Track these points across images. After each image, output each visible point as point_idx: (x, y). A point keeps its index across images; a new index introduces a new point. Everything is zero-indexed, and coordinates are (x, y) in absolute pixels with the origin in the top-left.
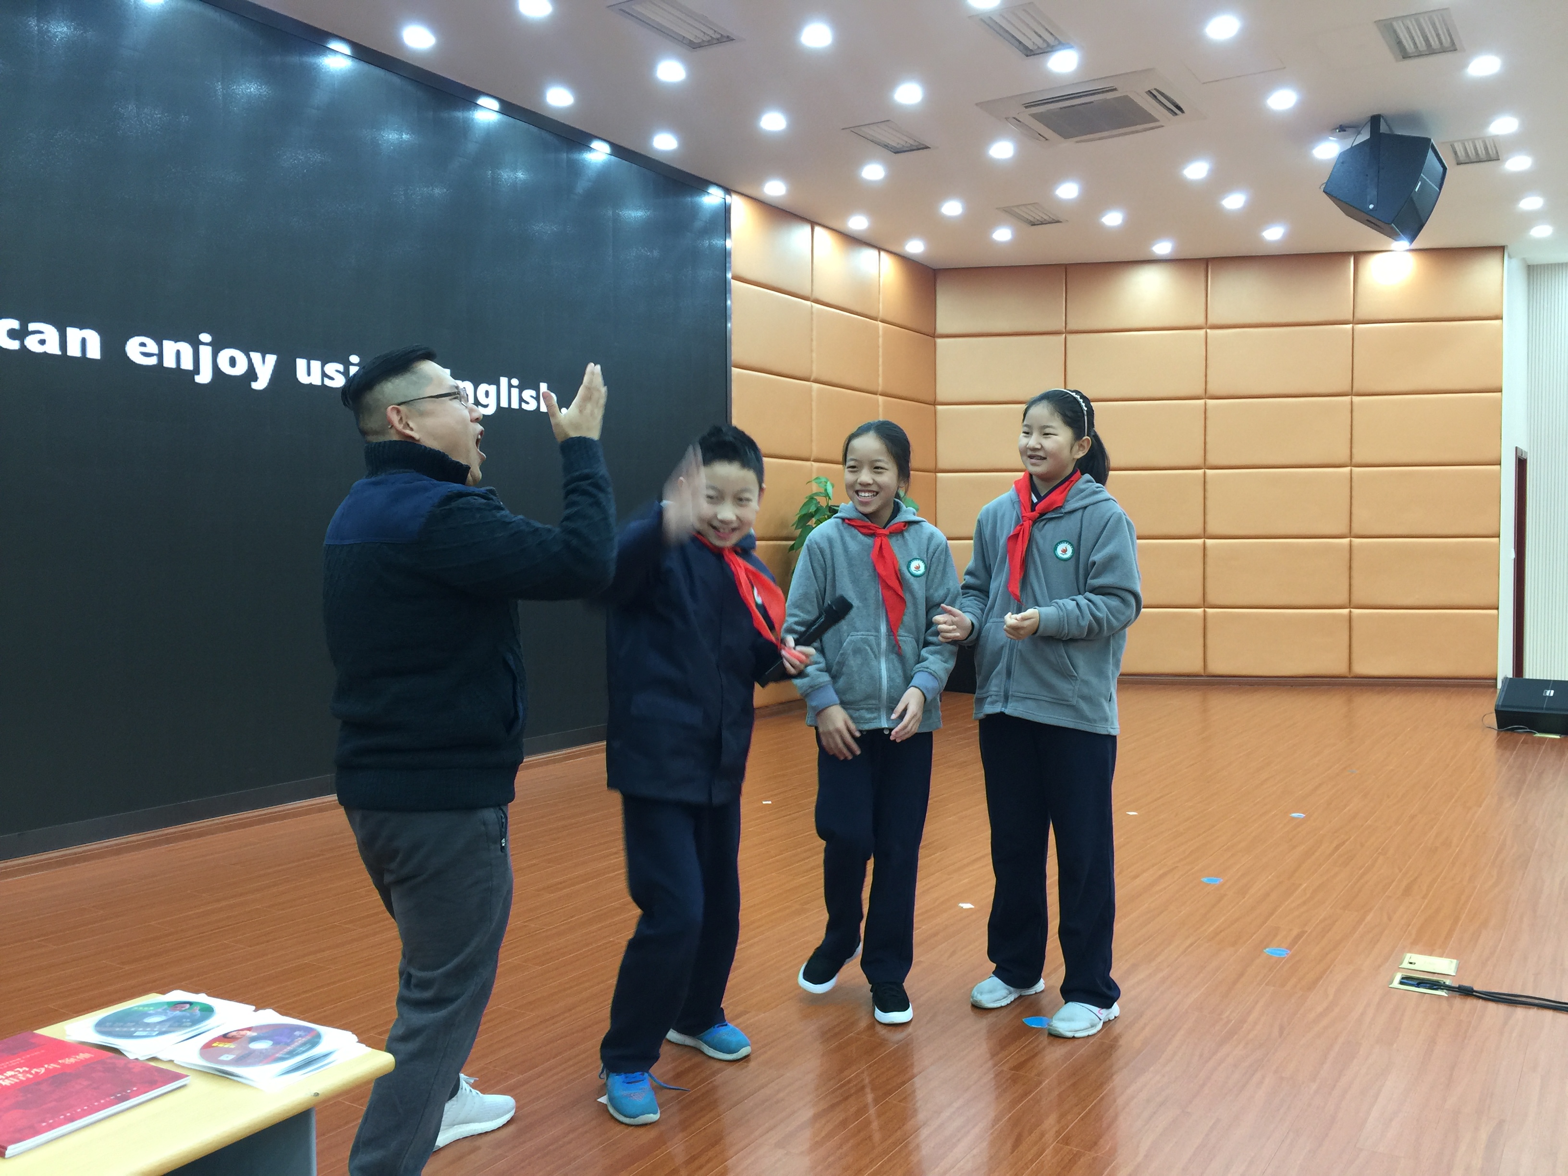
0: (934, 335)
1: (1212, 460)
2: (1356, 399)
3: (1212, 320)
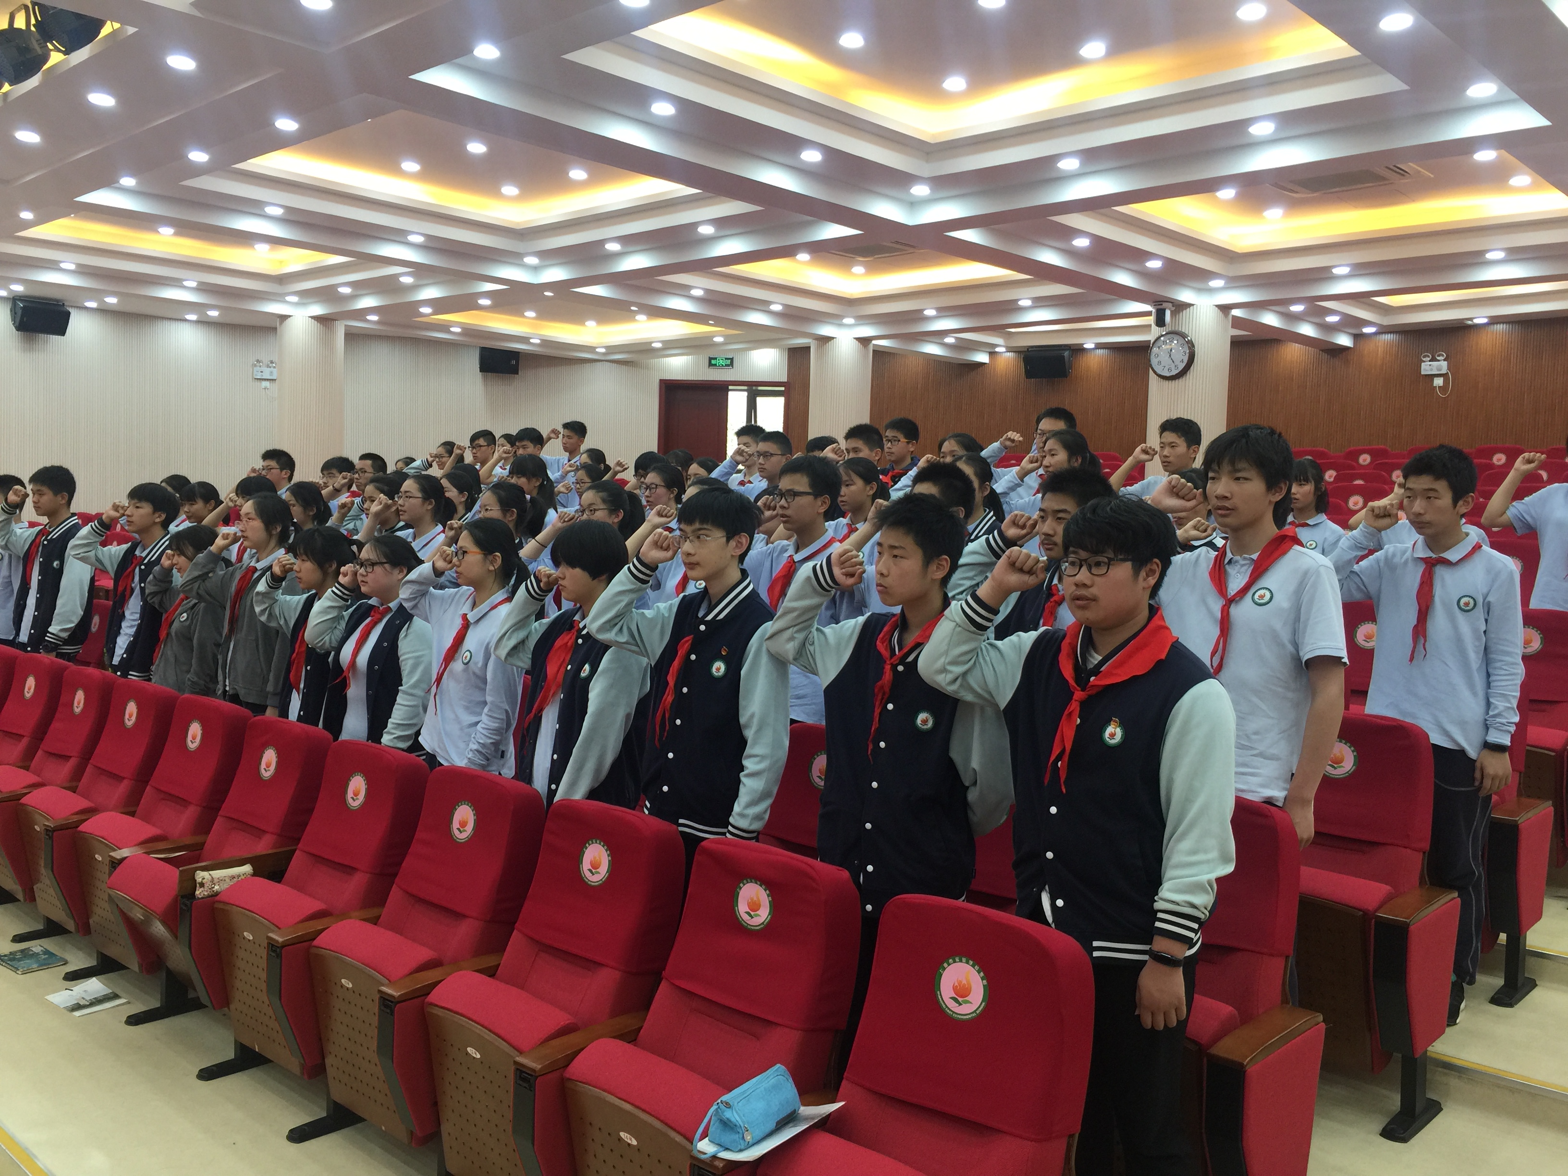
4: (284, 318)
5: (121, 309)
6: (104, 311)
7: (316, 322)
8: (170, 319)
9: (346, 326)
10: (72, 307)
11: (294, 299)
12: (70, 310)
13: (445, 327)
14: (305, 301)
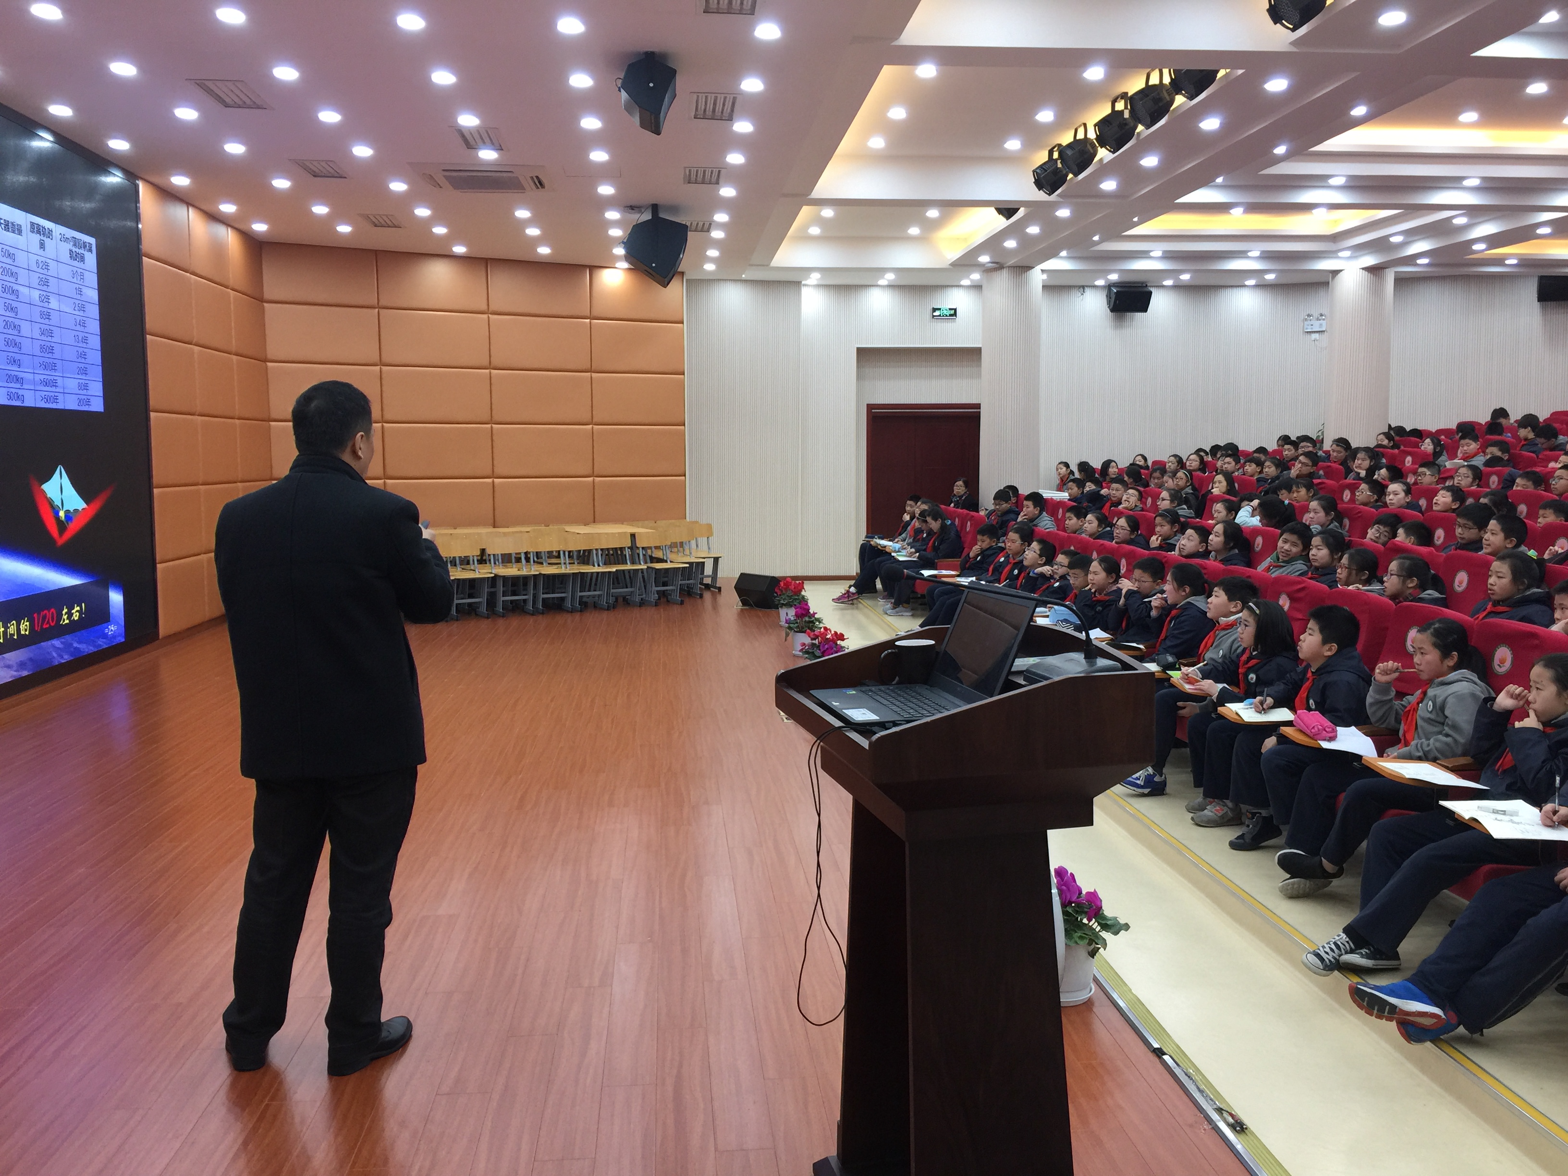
0: (262, 300)
1: (496, 418)
2: (594, 375)
3: (493, 307)
4: (1335, 273)
5: (1193, 283)
6: (1179, 287)
7: (1367, 273)
8: (1232, 286)
9: (1395, 272)
10: (1155, 286)
11: (1347, 253)
12: (1151, 289)
13: (1499, 261)
14: (1357, 254)
